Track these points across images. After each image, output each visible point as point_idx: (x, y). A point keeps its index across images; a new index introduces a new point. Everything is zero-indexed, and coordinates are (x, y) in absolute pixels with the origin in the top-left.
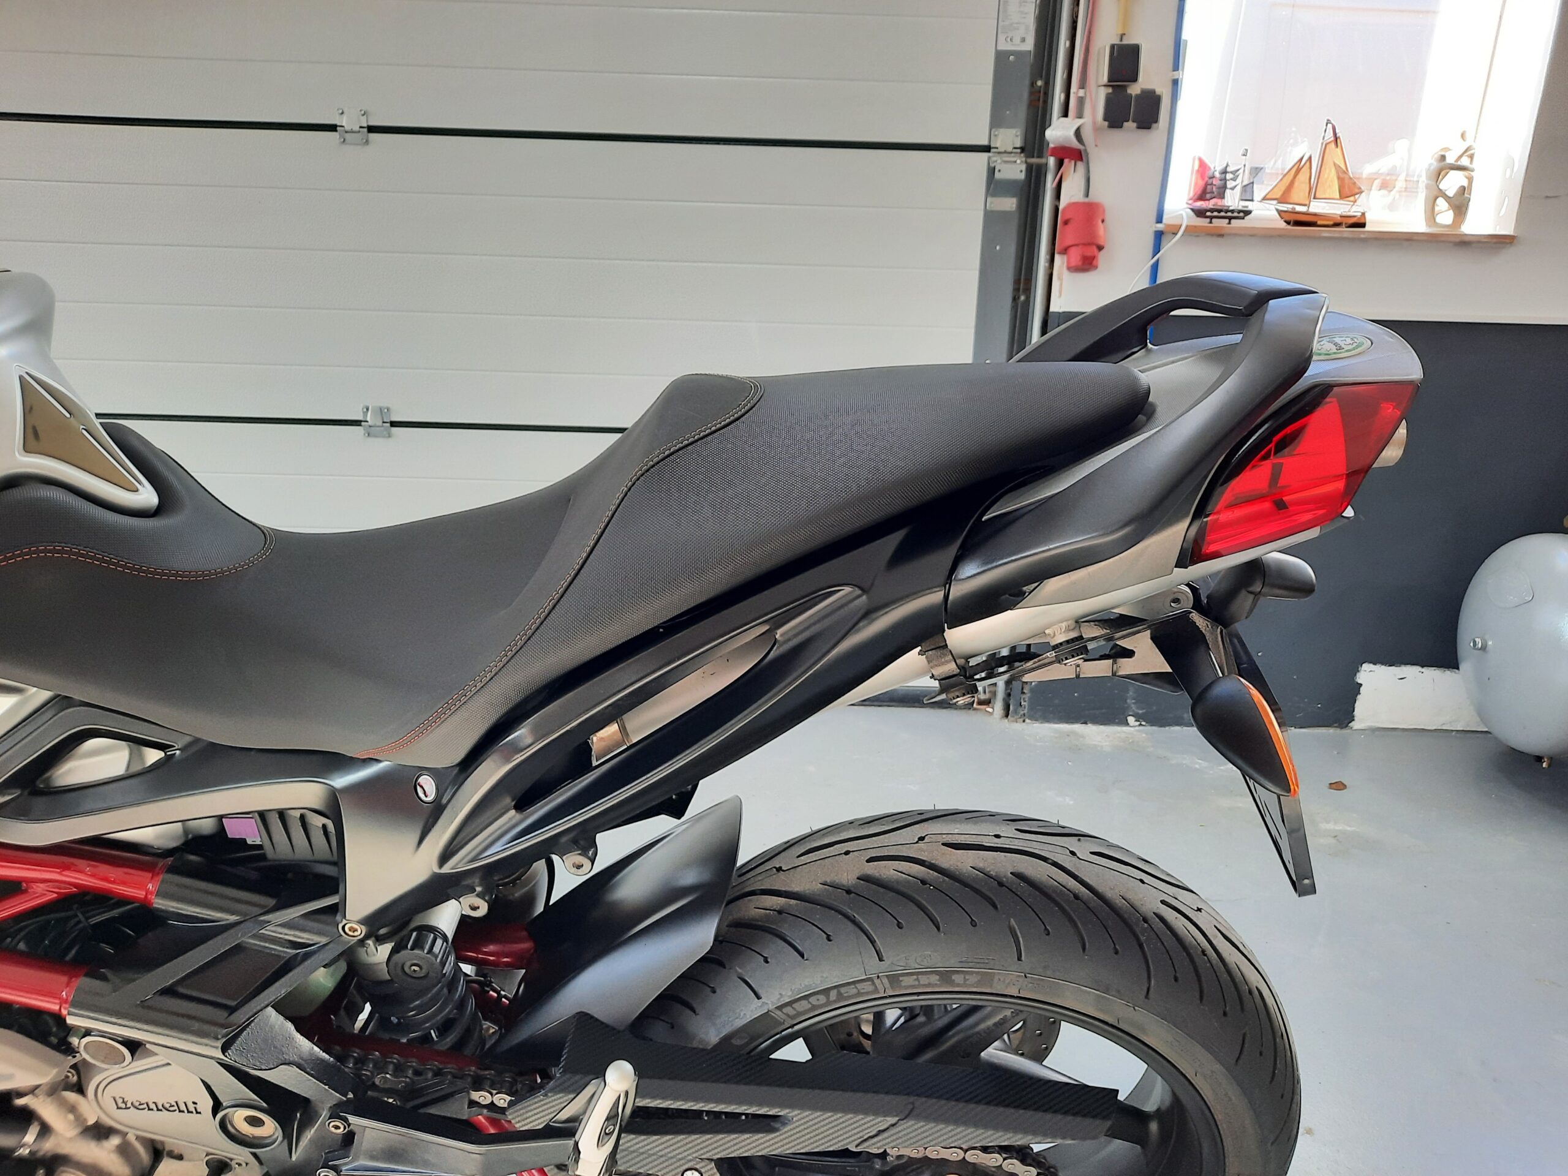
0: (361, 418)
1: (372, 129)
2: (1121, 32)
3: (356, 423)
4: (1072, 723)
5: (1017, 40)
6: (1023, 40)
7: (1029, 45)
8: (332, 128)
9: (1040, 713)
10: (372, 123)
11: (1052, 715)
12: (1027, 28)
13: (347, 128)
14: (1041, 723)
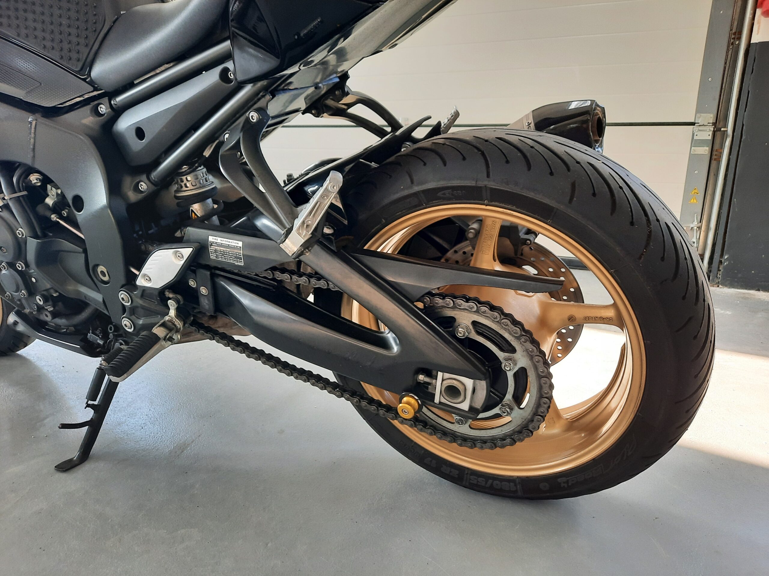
4: (750, 289)
9: (728, 282)
11: (736, 284)
14: (729, 288)
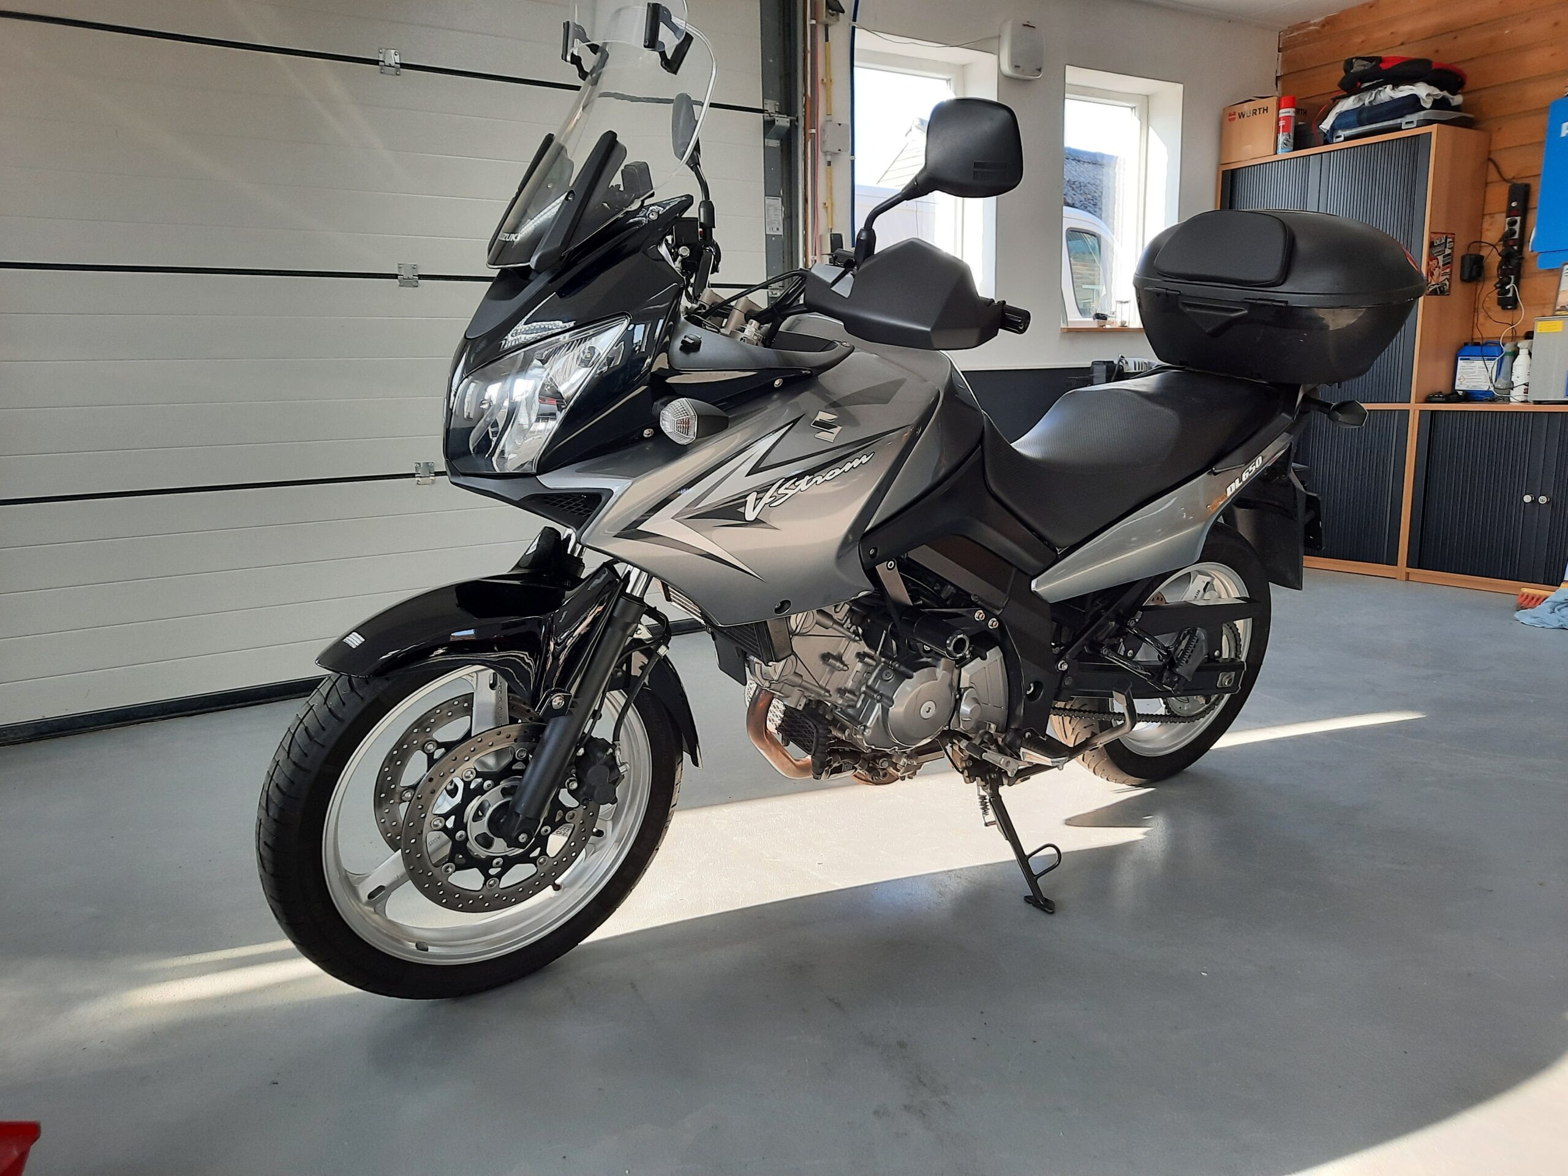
0: (414, 472)
1: (421, 277)
2: (830, 227)
3: (412, 475)
5: (775, 229)
6: (778, 229)
7: (781, 232)
8: (395, 276)
10: (420, 274)
12: (779, 223)
13: (405, 277)
